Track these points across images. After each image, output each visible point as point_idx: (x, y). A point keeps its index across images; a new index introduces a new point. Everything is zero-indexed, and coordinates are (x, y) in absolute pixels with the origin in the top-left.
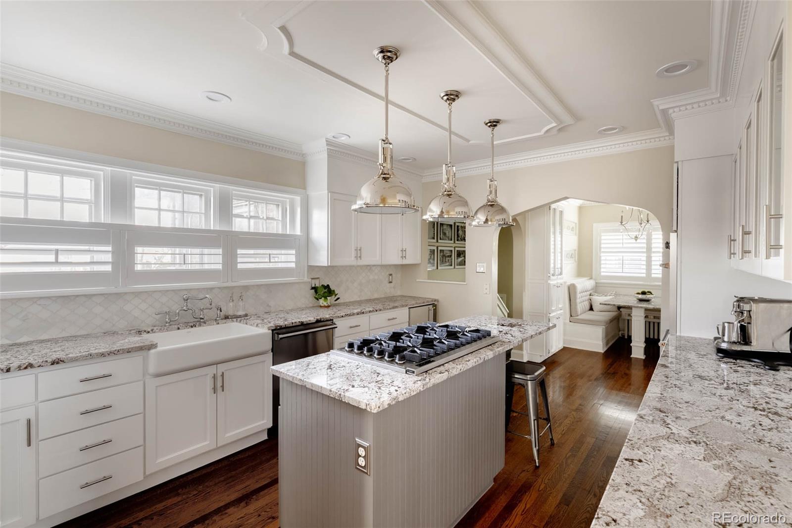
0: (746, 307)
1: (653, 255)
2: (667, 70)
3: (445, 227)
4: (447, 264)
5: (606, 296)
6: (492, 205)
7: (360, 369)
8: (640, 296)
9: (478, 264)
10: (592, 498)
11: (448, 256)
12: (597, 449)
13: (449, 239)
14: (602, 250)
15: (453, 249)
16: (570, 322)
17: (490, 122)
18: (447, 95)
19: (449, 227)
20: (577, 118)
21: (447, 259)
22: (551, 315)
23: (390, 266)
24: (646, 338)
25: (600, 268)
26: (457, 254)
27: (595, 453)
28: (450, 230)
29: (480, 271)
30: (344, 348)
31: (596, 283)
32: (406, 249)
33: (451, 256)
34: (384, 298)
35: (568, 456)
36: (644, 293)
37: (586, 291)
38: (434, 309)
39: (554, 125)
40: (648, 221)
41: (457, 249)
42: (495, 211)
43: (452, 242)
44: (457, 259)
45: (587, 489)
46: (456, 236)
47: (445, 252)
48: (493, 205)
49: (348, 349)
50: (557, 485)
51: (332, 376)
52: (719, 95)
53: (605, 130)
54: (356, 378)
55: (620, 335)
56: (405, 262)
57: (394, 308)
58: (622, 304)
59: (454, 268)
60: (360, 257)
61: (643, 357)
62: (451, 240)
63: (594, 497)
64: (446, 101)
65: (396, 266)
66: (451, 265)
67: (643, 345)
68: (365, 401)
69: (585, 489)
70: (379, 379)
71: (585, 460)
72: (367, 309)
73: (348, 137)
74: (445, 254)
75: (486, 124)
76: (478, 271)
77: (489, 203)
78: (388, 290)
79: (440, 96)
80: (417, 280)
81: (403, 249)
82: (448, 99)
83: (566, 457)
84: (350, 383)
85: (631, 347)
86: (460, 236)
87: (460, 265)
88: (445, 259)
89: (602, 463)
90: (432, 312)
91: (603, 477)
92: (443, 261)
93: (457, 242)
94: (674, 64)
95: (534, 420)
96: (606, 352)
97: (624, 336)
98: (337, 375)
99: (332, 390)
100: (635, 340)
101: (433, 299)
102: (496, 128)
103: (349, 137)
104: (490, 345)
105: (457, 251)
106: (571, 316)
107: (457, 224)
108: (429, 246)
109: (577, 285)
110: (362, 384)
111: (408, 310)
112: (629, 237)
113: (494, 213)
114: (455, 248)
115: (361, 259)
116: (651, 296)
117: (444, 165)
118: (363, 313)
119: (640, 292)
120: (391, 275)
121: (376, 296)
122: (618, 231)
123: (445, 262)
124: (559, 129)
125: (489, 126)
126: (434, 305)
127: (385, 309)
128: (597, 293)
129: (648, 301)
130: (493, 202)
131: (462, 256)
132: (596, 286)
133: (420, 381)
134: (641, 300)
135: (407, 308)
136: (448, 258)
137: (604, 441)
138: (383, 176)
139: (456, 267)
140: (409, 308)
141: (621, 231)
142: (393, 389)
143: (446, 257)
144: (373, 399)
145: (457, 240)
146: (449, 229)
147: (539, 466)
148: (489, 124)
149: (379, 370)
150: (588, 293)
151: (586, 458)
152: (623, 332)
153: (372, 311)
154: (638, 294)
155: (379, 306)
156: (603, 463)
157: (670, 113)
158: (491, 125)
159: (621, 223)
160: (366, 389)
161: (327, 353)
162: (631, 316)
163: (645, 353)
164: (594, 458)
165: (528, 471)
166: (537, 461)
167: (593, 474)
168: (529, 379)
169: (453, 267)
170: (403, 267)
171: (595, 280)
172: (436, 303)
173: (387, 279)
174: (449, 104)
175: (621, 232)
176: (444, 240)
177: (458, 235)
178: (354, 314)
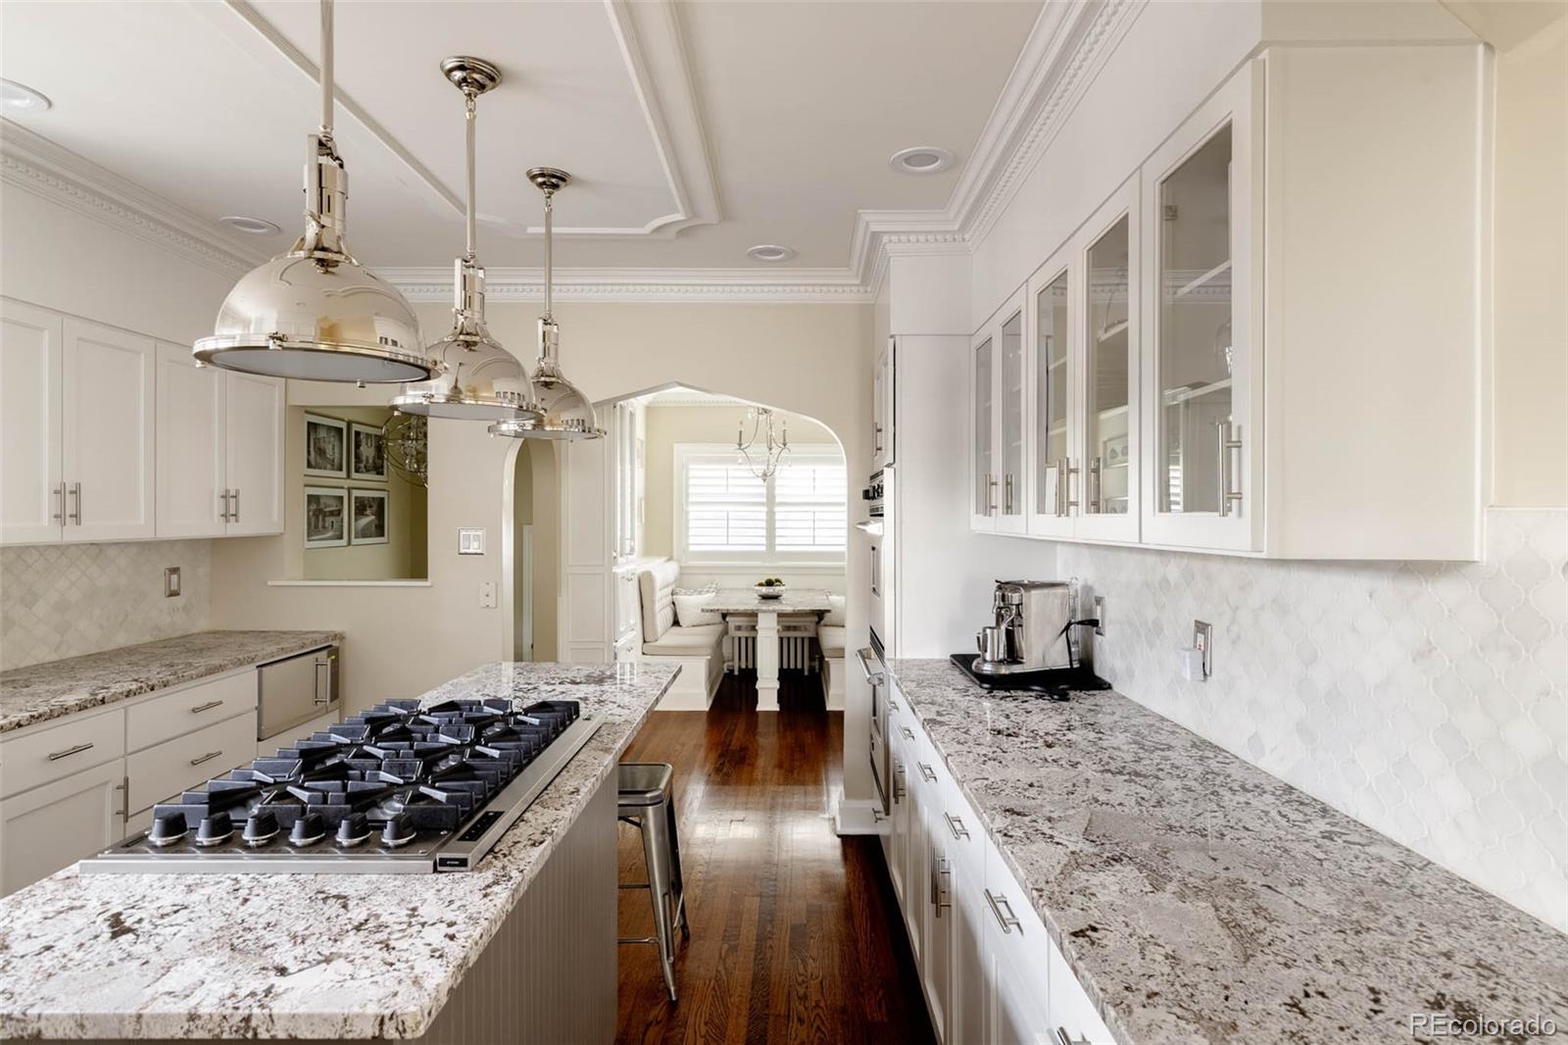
0: (1015, 598)
1: (777, 509)
2: (909, 159)
3: (322, 433)
4: (330, 534)
5: (700, 593)
6: (547, 385)
7: (254, 901)
8: (765, 590)
9: (462, 533)
10: (797, 1029)
11: (332, 513)
12: (769, 918)
13: (333, 465)
14: (691, 499)
15: (344, 493)
16: (644, 654)
17: (542, 175)
18: (461, 68)
19: (333, 433)
20: (725, 213)
21: (329, 520)
22: (618, 644)
23: (172, 543)
24: (781, 670)
25: (687, 537)
26: (356, 508)
27: (769, 929)
28: (337, 443)
29: (471, 551)
30: (142, 839)
31: (681, 567)
32: (237, 491)
33: (339, 512)
34: (153, 644)
35: (723, 954)
36: (769, 583)
37: (667, 586)
38: (333, 661)
39: (679, 217)
40: (785, 445)
41: (356, 493)
42: (561, 400)
43: (343, 474)
44: (356, 520)
45: (782, 1012)
46: (353, 460)
47: (322, 501)
48: (552, 383)
49: (159, 842)
50: (726, 1028)
51: (156, 959)
52: (956, 227)
53: (761, 252)
54: (269, 938)
55: (726, 671)
56: (233, 530)
57: (212, 671)
58: (731, 607)
59: (349, 543)
60: (77, 516)
61: (776, 708)
62: (341, 470)
63: (801, 1025)
64: (459, 84)
65: (193, 544)
66: (341, 537)
67: (777, 685)
68: (373, 1009)
69: (779, 1015)
70: (358, 914)
71: (756, 951)
72: (116, 688)
73: (46, 105)
74: (322, 506)
75: (533, 178)
76: (463, 551)
77: (543, 379)
78: (162, 617)
79: (442, 68)
80: (269, 583)
81: (227, 491)
82: (464, 80)
83: (720, 958)
84: (261, 962)
85: (757, 691)
86: (364, 458)
87: (364, 537)
88: (324, 520)
89: (787, 944)
90: (325, 674)
91: (800, 975)
92: (316, 527)
93: (354, 475)
94: (918, 151)
95: (664, 896)
96: (711, 709)
97: (732, 671)
98: (177, 946)
99: (202, 1011)
100: (764, 676)
101: (327, 632)
102: (557, 194)
103: (50, 104)
104: (591, 738)
105: (356, 498)
106: (645, 642)
107: (355, 427)
108: (306, 486)
109: (654, 573)
110: (310, 950)
111: (256, 671)
112: (752, 474)
113: (556, 403)
114: (349, 490)
115: (78, 523)
116: (783, 588)
117: (458, 263)
118: (103, 701)
119: (764, 582)
120: (175, 571)
121: (122, 640)
122: (733, 461)
123: (324, 527)
124: (681, 231)
125: (541, 185)
126: (333, 651)
127: (181, 679)
128: (684, 588)
129: (775, 597)
130: (554, 376)
131: (368, 512)
132: (681, 574)
133: (496, 883)
134: (765, 598)
135: (253, 666)
136: (332, 519)
137: (775, 896)
138: (319, 254)
139: (354, 541)
140: (258, 667)
141: (740, 461)
142: (436, 936)
143: (325, 515)
144: (396, 994)
145: (357, 471)
146: (333, 439)
147: (677, 1000)
148: (540, 180)
149: (335, 885)
150: (670, 589)
151: (757, 945)
152: (730, 664)
153: (140, 691)
154: (761, 585)
155: (155, 674)
156: (790, 944)
157: (884, 241)
158: (544, 183)
159: (740, 445)
160: (339, 964)
161: (61, 874)
162: (756, 630)
163: (780, 701)
164: (771, 938)
165: (658, 1023)
166: (672, 989)
167: (781, 976)
168: (648, 802)
169: (344, 542)
170: (217, 546)
171: (679, 561)
172: (335, 644)
173: (162, 587)
174: (469, 95)
175: (740, 464)
176: (320, 468)
177: (358, 457)
178: (65, 711)
